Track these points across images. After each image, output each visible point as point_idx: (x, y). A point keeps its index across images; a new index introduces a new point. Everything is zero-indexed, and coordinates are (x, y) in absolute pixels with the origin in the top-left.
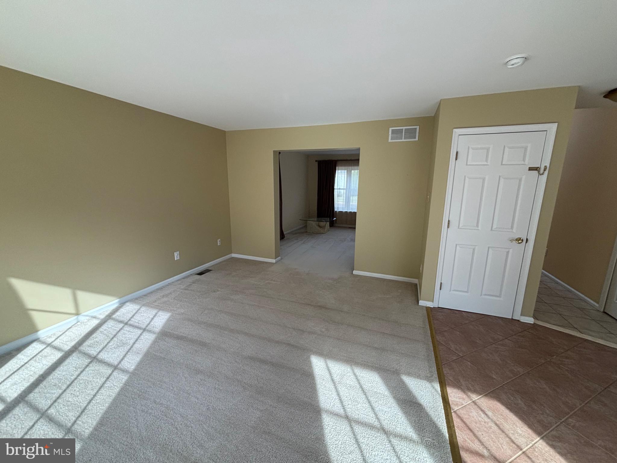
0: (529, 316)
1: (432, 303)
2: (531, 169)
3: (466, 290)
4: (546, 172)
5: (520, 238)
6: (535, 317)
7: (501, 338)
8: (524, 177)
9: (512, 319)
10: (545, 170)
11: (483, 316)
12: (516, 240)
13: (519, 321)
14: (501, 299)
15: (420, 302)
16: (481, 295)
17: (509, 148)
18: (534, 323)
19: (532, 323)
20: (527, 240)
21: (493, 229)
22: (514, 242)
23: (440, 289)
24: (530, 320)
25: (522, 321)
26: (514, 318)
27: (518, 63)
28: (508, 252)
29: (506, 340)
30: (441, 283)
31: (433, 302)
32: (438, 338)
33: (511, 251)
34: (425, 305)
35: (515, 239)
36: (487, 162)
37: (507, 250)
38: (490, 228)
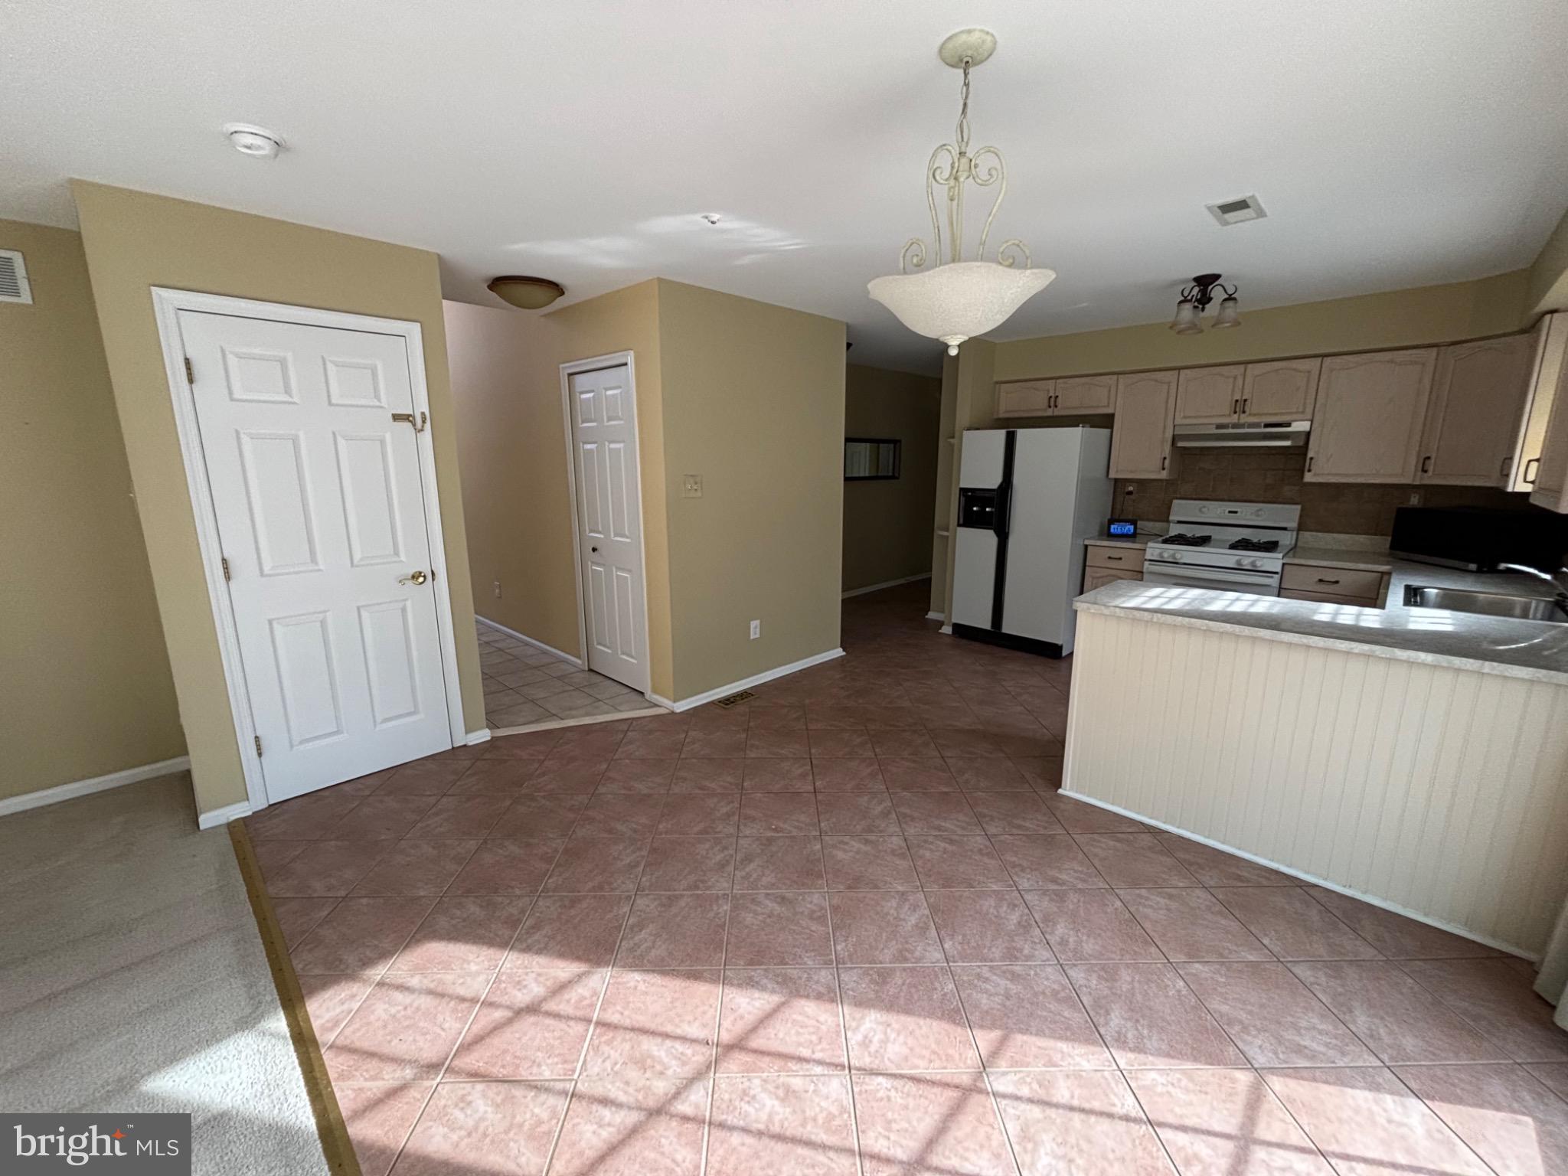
0: (481, 728)
1: (246, 803)
2: (396, 417)
3: (335, 730)
4: (428, 425)
5: (420, 573)
6: (492, 725)
7: (433, 800)
8: (388, 436)
9: (453, 748)
10: (424, 422)
11: (394, 771)
12: (413, 577)
13: (465, 746)
14: (421, 716)
15: (202, 819)
16: (375, 726)
17: (337, 366)
18: (492, 738)
19: (489, 738)
20: (433, 573)
21: (356, 562)
22: (410, 583)
23: (260, 755)
24: (483, 735)
25: (471, 744)
26: (455, 745)
27: (259, 148)
28: (404, 610)
29: (444, 800)
30: (256, 737)
31: (248, 800)
32: (275, 889)
33: (409, 604)
34: (223, 821)
35: (410, 577)
36: (291, 396)
37: (401, 605)
38: (349, 562)
